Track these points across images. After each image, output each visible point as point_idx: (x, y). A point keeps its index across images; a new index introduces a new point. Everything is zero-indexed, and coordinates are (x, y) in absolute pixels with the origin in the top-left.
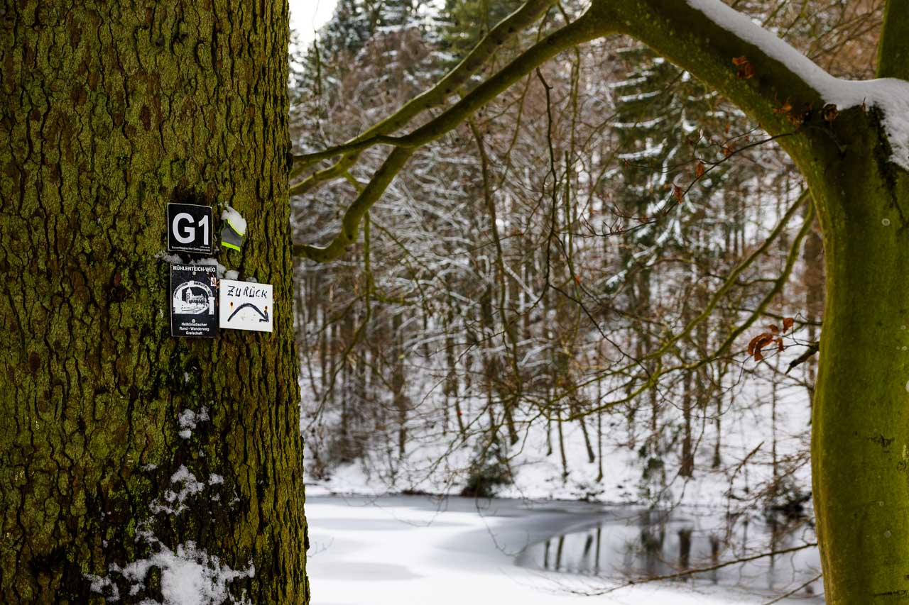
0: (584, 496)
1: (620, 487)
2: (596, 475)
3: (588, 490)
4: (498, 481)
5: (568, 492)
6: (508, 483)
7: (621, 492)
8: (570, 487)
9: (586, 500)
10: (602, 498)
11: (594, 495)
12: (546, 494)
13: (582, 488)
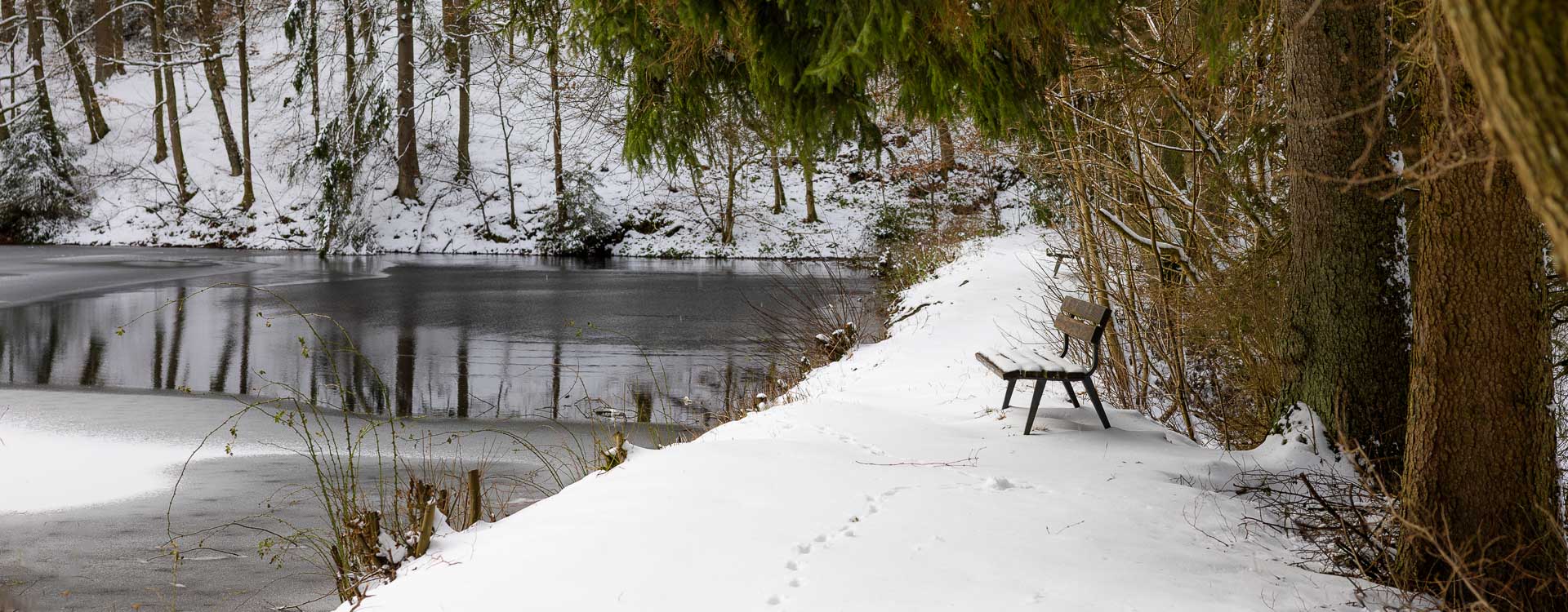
0: (216, 239)
1: (285, 220)
2: (239, 198)
3: (224, 227)
4: (53, 214)
5: (186, 232)
6: (73, 217)
7: (285, 229)
8: (192, 223)
9: (218, 246)
10: (249, 241)
11: (234, 236)
12: (144, 236)
13: (215, 224)
